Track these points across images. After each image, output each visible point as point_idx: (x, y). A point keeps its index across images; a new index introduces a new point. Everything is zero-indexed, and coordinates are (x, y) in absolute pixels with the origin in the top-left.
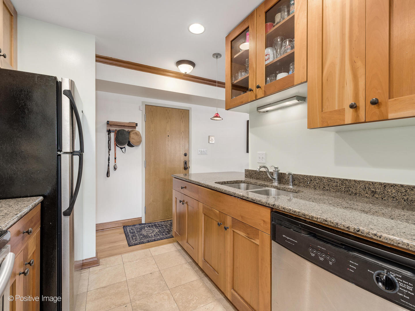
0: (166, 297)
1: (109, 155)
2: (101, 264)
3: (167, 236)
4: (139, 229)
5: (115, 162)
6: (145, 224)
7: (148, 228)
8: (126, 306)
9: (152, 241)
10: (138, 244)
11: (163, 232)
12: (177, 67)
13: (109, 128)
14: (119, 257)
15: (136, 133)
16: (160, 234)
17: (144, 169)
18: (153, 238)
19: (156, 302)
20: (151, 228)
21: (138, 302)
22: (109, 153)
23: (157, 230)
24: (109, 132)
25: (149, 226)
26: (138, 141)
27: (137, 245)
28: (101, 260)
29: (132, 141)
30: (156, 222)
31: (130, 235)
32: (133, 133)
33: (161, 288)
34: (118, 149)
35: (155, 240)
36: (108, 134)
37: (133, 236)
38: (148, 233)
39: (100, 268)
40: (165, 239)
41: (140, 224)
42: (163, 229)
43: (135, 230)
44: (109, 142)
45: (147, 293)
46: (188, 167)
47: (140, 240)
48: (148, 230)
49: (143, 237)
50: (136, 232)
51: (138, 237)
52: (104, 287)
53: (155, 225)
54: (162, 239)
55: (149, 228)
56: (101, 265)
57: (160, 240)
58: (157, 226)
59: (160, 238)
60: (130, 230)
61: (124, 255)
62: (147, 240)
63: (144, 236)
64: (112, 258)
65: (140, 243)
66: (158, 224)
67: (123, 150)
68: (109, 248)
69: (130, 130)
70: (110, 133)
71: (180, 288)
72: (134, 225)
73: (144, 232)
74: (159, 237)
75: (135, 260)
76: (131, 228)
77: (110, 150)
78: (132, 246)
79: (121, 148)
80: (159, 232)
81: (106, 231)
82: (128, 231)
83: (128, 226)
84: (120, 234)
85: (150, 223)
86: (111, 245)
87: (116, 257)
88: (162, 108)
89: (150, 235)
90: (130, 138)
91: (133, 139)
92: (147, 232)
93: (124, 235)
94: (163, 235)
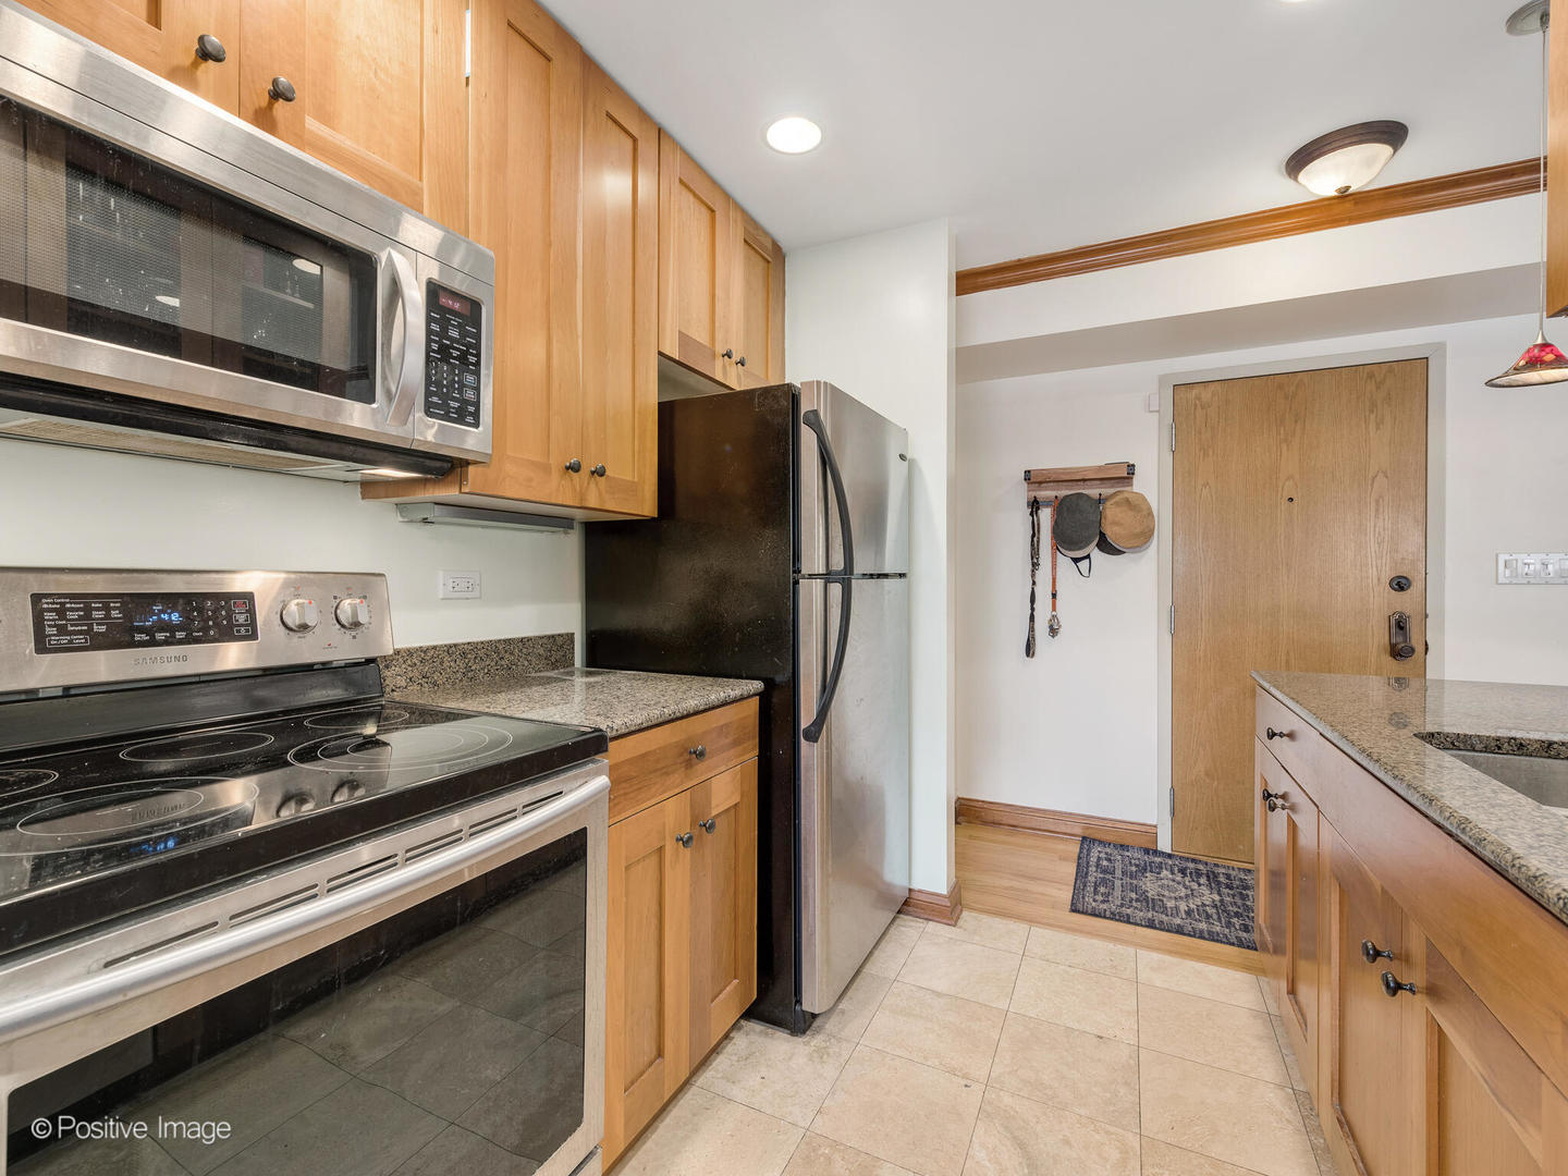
0: (1115, 1155)
1: (1034, 583)
2: (960, 922)
3: (1245, 935)
4: (1137, 866)
5: (1054, 609)
6: (1170, 856)
7: (1173, 873)
8: (966, 1086)
9: (1168, 931)
10: (1105, 917)
11: (1237, 915)
12: (1291, 182)
13: (1033, 494)
14: (1020, 928)
15: (1127, 500)
16: (1215, 917)
17: (1168, 639)
18: (1178, 921)
19: (1067, 1142)
20: (1187, 879)
21: (1007, 1100)
22: (1033, 576)
23: (1208, 896)
24: (1035, 505)
25: (1183, 871)
26: (1138, 530)
27: (1101, 920)
28: (965, 914)
29: (1111, 533)
30: (1220, 862)
31: (1094, 875)
32: (1117, 504)
33: (1112, 1109)
34: (1064, 562)
35: (1179, 931)
36: (1031, 514)
37: (1104, 882)
38: (1166, 893)
39: (953, 936)
40: (1233, 944)
41: (1147, 851)
42: (1240, 902)
43: (1119, 866)
44: (1032, 541)
45: (1050, 1093)
46: (1419, 649)
47: (1122, 905)
48: (1171, 883)
49: (1137, 900)
50: (1118, 873)
51: (1118, 892)
52: (939, 994)
53: (1212, 877)
54: (1213, 937)
55: (1179, 877)
56: (960, 927)
57: (1204, 938)
58: (1219, 883)
59: (1209, 932)
60: (1099, 858)
61: (1037, 931)
62: (1150, 915)
63: (1144, 899)
64: (999, 924)
65: (1113, 917)
66: (1228, 877)
67: (1084, 565)
68: (1006, 888)
69: (1106, 491)
70: (1038, 509)
71: (1195, 1162)
72: (1122, 846)
73: (1150, 885)
74: (1203, 926)
75: (1067, 963)
76: (1106, 853)
77: (1035, 565)
78: (1082, 913)
79: (1076, 560)
80: (1215, 906)
81: (1024, 833)
82: (1093, 860)
83: (1101, 842)
84: (1063, 859)
85: (1193, 861)
86: (1015, 884)
87: (1012, 925)
88: (1257, 381)
89: (1170, 904)
90: (1103, 520)
91: (1115, 523)
92: (1162, 886)
93: (1071, 869)
94: (1229, 925)
